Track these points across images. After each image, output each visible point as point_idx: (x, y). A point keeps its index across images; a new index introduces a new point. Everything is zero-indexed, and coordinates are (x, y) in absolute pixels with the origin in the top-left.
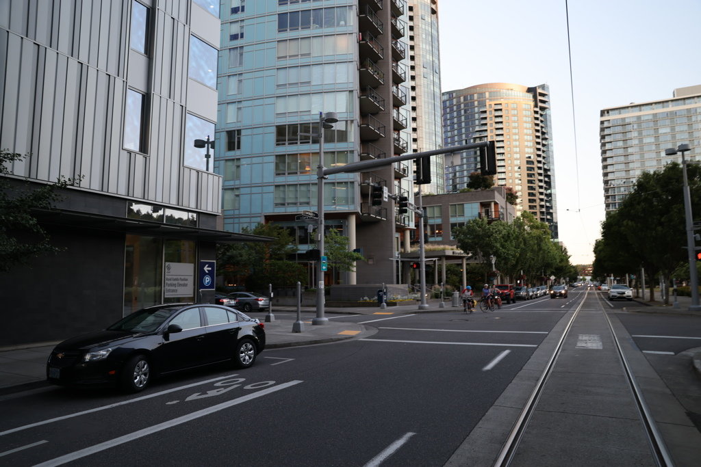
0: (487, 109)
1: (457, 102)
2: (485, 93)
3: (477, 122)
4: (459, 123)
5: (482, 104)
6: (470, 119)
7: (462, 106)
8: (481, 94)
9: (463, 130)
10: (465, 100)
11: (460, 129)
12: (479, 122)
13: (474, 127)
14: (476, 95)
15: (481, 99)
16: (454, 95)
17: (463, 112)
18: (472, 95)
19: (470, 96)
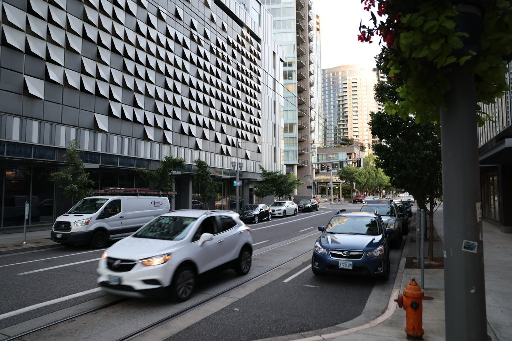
0: (347, 82)
1: (328, 76)
2: (346, 71)
3: (341, 90)
4: (329, 91)
5: (344, 78)
6: (336, 88)
7: (332, 79)
8: (344, 72)
9: (332, 95)
10: (333, 76)
11: (330, 95)
12: (342, 90)
13: (339, 93)
14: (340, 73)
15: (344, 75)
16: (326, 72)
17: (332, 83)
18: (338, 73)
19: (337, 73)
